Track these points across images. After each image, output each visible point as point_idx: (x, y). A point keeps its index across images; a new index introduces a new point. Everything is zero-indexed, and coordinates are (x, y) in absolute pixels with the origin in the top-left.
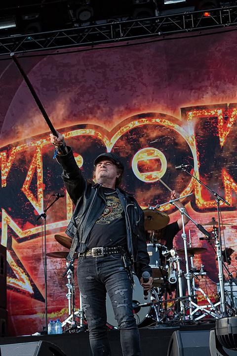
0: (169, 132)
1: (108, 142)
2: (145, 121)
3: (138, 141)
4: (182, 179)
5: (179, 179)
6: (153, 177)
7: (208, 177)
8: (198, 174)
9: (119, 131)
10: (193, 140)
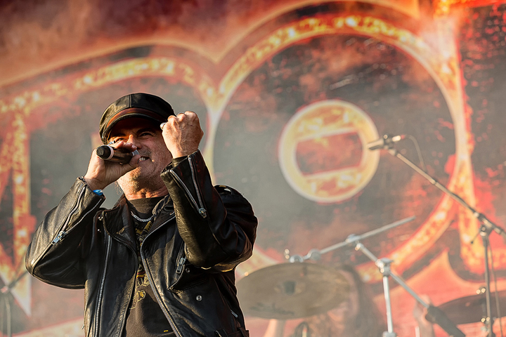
0: (383, 54)
1: (210, 91)
2: (316, 27)
3: (297, 85)
4: (424, 187)
5: (414, 188)
6: (340, 185)
7: (497, 177)
8: (467, 171)
9: (243, 59)
10: (454, 73)
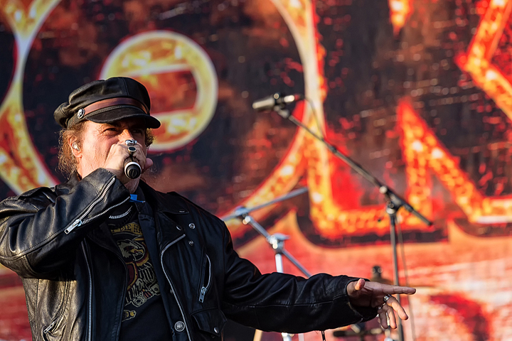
1: (19, 14)
3: (120, 10)
4: (268, 137)
5: (257, 137)
6: (171, 130)
7: (353, 130)
10: (304, 7)
